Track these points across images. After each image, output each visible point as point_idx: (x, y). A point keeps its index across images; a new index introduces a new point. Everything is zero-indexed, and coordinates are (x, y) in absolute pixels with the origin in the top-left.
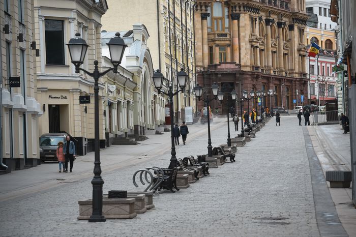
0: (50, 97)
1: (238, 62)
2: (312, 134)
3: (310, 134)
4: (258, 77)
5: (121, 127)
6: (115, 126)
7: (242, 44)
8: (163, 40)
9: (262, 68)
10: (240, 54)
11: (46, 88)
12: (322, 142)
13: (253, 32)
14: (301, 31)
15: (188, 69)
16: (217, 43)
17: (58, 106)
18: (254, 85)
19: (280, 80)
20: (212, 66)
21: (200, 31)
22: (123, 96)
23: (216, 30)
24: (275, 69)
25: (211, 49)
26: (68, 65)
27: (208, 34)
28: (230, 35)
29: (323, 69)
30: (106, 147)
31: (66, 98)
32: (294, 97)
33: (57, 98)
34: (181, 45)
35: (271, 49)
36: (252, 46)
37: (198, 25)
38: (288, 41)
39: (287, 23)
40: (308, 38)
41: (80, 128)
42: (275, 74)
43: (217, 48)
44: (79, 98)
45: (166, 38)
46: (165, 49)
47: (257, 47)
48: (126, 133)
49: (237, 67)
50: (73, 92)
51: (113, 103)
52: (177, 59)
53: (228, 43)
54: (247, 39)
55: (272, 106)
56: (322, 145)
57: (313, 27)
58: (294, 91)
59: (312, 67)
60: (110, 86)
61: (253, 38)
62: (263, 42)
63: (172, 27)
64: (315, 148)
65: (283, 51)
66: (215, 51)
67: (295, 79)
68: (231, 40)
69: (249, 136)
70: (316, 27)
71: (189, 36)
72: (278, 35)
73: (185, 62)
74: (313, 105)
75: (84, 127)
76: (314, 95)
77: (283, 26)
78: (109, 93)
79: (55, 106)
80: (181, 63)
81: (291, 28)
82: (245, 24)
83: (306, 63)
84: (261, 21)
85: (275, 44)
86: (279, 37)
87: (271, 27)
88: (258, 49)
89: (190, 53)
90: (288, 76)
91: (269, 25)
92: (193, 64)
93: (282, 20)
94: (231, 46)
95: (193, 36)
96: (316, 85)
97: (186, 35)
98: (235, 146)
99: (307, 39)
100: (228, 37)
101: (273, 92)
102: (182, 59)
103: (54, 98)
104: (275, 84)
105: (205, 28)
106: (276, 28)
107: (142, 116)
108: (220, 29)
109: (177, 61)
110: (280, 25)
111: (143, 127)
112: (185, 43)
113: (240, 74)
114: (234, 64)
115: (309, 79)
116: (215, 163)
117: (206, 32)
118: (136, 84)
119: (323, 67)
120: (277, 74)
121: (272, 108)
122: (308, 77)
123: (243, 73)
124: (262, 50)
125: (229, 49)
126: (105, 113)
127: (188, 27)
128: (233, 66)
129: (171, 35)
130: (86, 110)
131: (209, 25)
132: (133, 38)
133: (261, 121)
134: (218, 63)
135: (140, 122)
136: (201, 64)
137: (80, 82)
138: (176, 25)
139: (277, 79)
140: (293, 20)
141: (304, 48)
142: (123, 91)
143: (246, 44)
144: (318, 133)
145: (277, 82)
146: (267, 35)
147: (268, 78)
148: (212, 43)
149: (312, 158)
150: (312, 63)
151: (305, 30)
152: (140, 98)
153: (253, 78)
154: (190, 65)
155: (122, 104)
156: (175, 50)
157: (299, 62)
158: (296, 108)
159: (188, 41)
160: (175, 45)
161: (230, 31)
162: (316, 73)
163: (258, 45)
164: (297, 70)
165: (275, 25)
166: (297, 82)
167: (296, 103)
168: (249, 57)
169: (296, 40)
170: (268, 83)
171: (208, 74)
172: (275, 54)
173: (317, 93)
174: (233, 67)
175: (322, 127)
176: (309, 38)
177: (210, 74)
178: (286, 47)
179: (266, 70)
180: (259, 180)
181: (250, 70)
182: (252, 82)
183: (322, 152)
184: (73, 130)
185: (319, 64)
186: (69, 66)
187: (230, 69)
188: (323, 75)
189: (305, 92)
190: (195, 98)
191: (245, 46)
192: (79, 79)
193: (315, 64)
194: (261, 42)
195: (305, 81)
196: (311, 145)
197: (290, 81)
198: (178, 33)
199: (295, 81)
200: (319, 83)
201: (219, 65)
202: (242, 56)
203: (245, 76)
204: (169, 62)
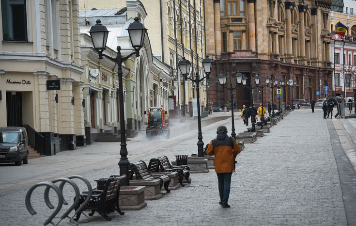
0: (8, 81)
1: (254, 50)
2: (338, 128)
3: (336, 127)
4: (276, 66)
5: (109, 121)
6: (101, 120)
7: (259, 29)
8: (166, 22)
9: (281, 57)
10: (256, 41)
11: (3, 71)
12: (351, 137)
13: (271, 16)
14: (325, 16)
15: (197, 57)
16: (231, 28)
17: (20, 94)
18: (272, 75)
19: (301, 69)
20: (225, 54)
21: (212, 16)
22: (111, 83)
23: (229, 14)
24: (295, 58)
25: (224, 35)
26: (31, 41)
27: (221, 19)
28: (246, 19)
29: (350, 58)
30: (85, 144)
31: (29, 83)
32: (317, 89)
33: (18, 83)
34: (188, 29)
35: (291, 36)
36: (270, 32)
37: (210, 9)
38: (310, 27)
39: (310, 7)
40: (332, 23)
41: (48, 120)
42: (296, 63)
43: (231, 34)
44: (45, 83)
45: (170, 20)
46: (169, 32)
47: (276, 33)
48: (115, 128)
49: (253, 55)
50: (38, 76)
51: (97, 91)
52: (183, 44)
53: (243, 28)
54: (265, 24)
55: (292, 98)
56: (352, 141)
57: (338, 11)
58: (317, 82)
59: (337, 56)
60: (92, 70)
61: (272, 23)
62: (282, 28)
63: (177, 8)
64: (343, 145)
65: (305, 38)
66: (229, 38)
67: (318, 69)
68: (247, 25)
69: (262, 130)
70: (342, 12)
71: (198, 19)
72: (300, 20)
73: (193, 48)
74: (339, 97)
75: (54, 120)
76: (340, 86)
77: (304, 10)
78: (91, 79)
79: (15, 94)
80: (189, 49)
81: (314, 12)
82: (262, 8)
83: (330, 51)
84: (280, 4)
85: (296, 30)
86: (300, 22)
87: (292, 10)
88: (277, 36)
89: (200, 38)
90: (310, 65)
91: (289, 9)
92: (204, 51)
93: (304, 3)
94: (247, 31)
95: (203, 20)
96: (342, 75)
97: (195, 18)
98: (241, 142)
99: (332, 25)
100: (243, 22)
101: (294, 82)
102: (189, 45)
103: (14, 83)
104: (295, 74)
105: (218, 12)
106: (297, 12)
107: (137, 108)
108: (235, 14)
109: (183, 46)
110: (301, 8)
111: (139, 122)
112: (193, 27)
113: (257, 63)
114: (250, 52)
115: (334, 69)
116: (205, 166)
117: (218, 16)
118: (129, 70)
119: (350, 55)
120: (298, 64)
121: (293, 101)
122: (333, 66)
123: (260, 62)
124: (281, 37)
125: (244, 36)
126: (84, 103)
127: (197, 8)
128: (248, 54)
129: (176, 17)
130: (57, 99)
131: (222, 9)
132: (127, 16)
133: (278, 114)
134: (232, 51)
135: (135, 115)
136: (213, 52)
137: (46, 62)
138: (182, 6)
139: (298, 69)
140: (316, 3)
141: (329, 35)
142: (111, 78)
143: (263, 30)
144: (346, 127)
145: (298, 72)
146: (287, 20)
147: (288, 68)
148: (225, 28)
149: (340, 158)
150: (337, 51)
151: (330, 14)
152: (134, 87)
153: (271, 68)
154: (199, 52)
155: (110, 93)
156: (181, 34)
157: (323, 50)
158: (320, 101)
159: (197, 25)
160: (181, 29)
161: (245, 15)
162: (341, 62)
163: (277, 30)
164: (320, 59)
165: (296, 9)
166: (320, 73)
167: (319, 95)
168: (266, 44)
169: (320, 26)
170: (288, 73)
171: (221, 64)
172: (296, 41)
173: (342, 84)
174: (248, 56)
175: (350, 120)
176: (334, 23)
177: (222, 64)
178: (309, 33)
179: (285, 59)
180: (261, 192)
181: (268, 59)
182: (270, 72)
183: (353, 150)
184: (38, 124)
185: (345, 52)
186: (33, 43)
187: (246, 57)
188: (350, 64)
189: (329, 83)
190: (205, 89)
191: (262, 32)
192: (45, 59)
193: (341, 52)
194: (280, 27)
195: (329, 71)
196: (337, 141)
197: (312, 71)
198: (184, 15)
199: (318, 71)
200: (345, 73)
201: (234, 53)
202: (259, 43)
203: (262, 66)
204: (173, 48)
